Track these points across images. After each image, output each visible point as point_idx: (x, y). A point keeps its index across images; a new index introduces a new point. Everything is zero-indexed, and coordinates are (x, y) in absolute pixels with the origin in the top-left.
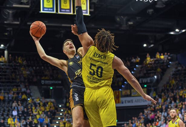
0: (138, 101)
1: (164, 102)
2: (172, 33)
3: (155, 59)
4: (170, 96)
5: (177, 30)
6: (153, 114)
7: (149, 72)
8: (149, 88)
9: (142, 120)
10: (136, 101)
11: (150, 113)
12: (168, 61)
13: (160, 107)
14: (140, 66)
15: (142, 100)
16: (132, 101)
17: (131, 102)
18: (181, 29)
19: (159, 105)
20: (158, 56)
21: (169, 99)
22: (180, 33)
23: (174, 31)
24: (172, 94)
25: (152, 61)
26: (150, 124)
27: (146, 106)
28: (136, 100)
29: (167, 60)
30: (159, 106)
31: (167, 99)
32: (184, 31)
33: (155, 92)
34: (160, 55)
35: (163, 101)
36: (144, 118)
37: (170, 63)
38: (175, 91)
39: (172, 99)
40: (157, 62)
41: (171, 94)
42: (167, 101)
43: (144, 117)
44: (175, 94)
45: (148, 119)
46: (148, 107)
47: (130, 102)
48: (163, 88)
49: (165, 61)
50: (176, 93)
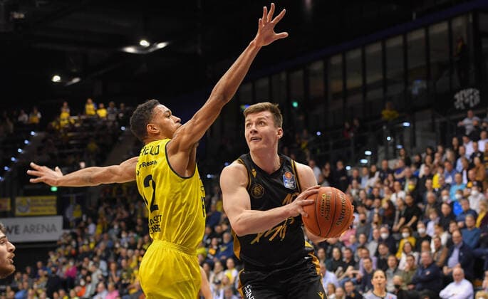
0: (32, 230)
1: (104, 232)
2: (130, 50)
3: (83, 117)
4: (119, 216)
5: (144, 43)
6: (71, 264)
7: (66, 151)
8: (66, 196)
9: (43, 281)
10: (26, 230)
11: (64, 264)
12: (117, 123)
13: (92, 246)
14: (42, 135)
15: (43, 226)
16: (16, 228)
17: (14, 230)
18: (153, 41)
19: (89, 242)
21: (116, 227)
22: (151, 50)
23: (136, 44)
24: (125, 214)
25: (76, 121)
26: (62, 292)
27: (54, 242)
28: (26, 227)
29: (114, 122)
30: (88, 245)
31: (110, 227)
32: (161, 45)
33: (78, 207)
34: (98, 108)
35: (99, 231)
36: (46, 276)
37: (123, 128)
38: (132, 205)
39: (123, 224)
40: (87, 125)
41: (122, 214)
42: (111, 231)
43: (46, 272)
44: (132, 212)
45: (57, 277)
46: (60, 246)
47: (10, 232)
48: (102, 196)
49: (110, 124)
50: (136, 211)
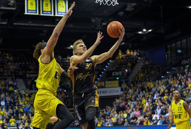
0: (111, 92)
1: (134, 92)
2: (140, 33)
3: (126, 55)
4: (139, 87)
5: (144, 30)
6: (124, 102)
7: (120, 66)
8: (121, 80)
9: (115, 108)
10: (109, 92)
11: (122, 102)
12: (137, 57)
13: (130, 97)
14: (114, 61)
15: (115, 91)
16: (106, 91)
17: (105, 92)
18: (147, 29)
19: (130, 95)
20: (128, 52)
21: (138, 90)
22: (147, 32)
23: (142, 31)
24: (141, 86)
25: (124, 57)
26: (121, 112)
27: (119, 96)
28: (109, 91)
29: (136, 56)
30: (129, 96)
31: (136, 90)
32: (150, 31)
33: (126, 84)
34: (130, 52)
35: (132, 92)
36: (116, 107)
37: (139, 58)
38: (143, 83)
39: (140, 89)
40: (127, 58)
41: (139, 86)
42: (136, 92)
43: (116, 105)
44: (143, 85)
45: (120, 107)
46: (120, 97)
47: (104, 93)
48: (133, 80)
49: (135, 57)
50: (144, 85)
